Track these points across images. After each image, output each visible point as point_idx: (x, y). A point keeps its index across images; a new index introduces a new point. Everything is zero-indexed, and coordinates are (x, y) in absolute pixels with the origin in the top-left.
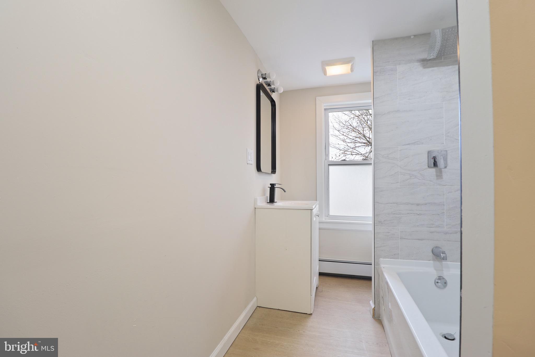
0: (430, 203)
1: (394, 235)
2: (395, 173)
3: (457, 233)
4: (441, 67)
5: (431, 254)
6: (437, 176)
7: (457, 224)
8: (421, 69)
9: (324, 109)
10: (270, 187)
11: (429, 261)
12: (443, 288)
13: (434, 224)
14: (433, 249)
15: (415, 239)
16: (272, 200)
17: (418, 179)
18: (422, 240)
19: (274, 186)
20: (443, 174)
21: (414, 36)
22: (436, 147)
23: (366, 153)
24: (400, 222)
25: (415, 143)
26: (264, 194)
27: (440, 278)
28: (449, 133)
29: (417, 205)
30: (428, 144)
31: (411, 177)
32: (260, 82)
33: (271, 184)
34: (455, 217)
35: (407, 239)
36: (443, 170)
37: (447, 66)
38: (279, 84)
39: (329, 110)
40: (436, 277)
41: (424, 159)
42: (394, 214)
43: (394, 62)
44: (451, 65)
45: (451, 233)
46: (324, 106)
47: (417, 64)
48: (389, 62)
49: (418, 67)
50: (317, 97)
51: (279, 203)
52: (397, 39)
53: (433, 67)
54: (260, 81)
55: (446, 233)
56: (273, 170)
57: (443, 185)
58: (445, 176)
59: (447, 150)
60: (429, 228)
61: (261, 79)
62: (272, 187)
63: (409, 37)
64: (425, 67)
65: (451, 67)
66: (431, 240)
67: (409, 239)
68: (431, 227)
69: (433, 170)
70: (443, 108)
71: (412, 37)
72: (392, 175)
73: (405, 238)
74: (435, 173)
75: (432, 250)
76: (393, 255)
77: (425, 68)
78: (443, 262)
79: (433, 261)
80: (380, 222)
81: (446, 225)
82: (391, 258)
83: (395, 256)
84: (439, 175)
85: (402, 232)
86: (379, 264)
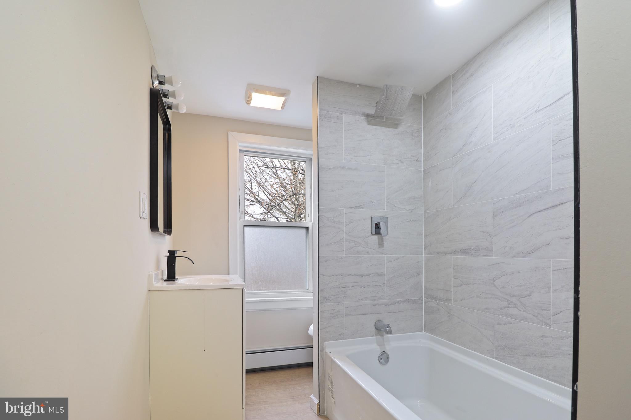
0: (373, 274)
1: (340, 312)
2: (341, 240)
3: (395, 304)
4: (384, 128)
5: (374, 329)
6: (379, 244)
7: (395, 295)
8: (365, 124)
9: (239, 150)
10: (168, 255)
11: (372, 336)
12: (384, 364)
13: (376, 296)
14: (376, 323)
15: (359, 315)
16: (171, 276)
17: (362, 247)
18: (366, 314)
19: (175, 254)
20: (384, 242)
21: (360, 85)
22: (378, 214)
23: (263, 213)
24: (345, 296)
25: (359, 206)
26: (158, 267)
27: (383, 353)
28: (389, 199)
29: (361, 276)
30: (372, 209)
31: (356, 244)
32: (153, 87)
33: (169, 252)
34: (394, 287)
35: (352, 315)
36: (384, 237)
37: (388, 127)
38: (182, 98)
39: (245, 152)
40: (379, 353)
41: (368, 227)
42: (340, 287)
43: (340, 109)
44: (392, 128)
45: (390, 305)
46: (239, 145)
47: (362, 118)
48: (335, 108)
49: (362, 122)
50: (230, 132)
51: (182, 280)
52: (343, 83)
53: (376, 125)
54: (155, 85)
55: (386, 305)
56: (166, 230)
57: (384, 254)
58: (386, 244)
59: (388, 217)
60: (373, 300)
61: (156, 83)
62: (172, 257)
63: (353, 85)
64: (369, 123)
65: (391, 129)
66: (374, 313)
67: (354, 315)
68: (374, 300)
69: (376, 238)
70: (385, 171)
71: (358, 86)
72: (337, 242)
73: (350, 315)
74: (377, 241)
75: (375, 325)
76: (338, 336)
77: (369, 125)
78: (384, 336)
79: (376, 336)
80: (325, 298)
81: (387, 296)
82: (336, 340)
83: (340, 337)
84: (381, 244)
85: (347, 307)
86: (323, 349)
